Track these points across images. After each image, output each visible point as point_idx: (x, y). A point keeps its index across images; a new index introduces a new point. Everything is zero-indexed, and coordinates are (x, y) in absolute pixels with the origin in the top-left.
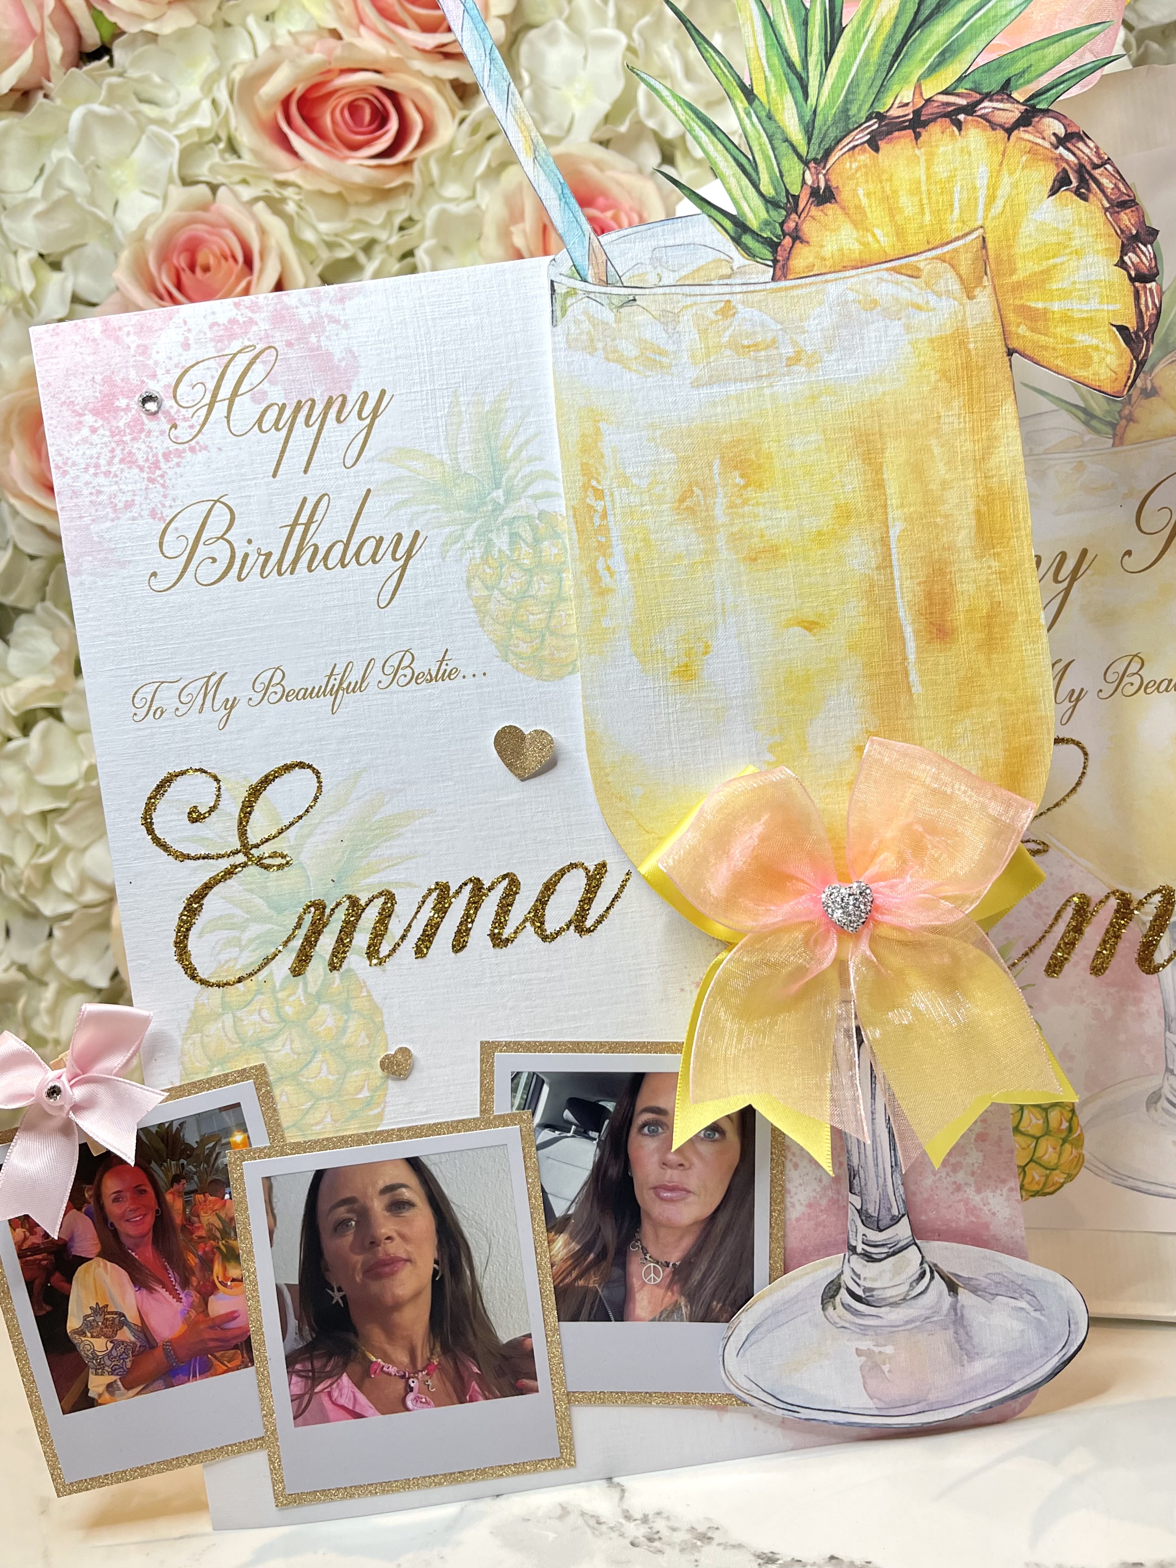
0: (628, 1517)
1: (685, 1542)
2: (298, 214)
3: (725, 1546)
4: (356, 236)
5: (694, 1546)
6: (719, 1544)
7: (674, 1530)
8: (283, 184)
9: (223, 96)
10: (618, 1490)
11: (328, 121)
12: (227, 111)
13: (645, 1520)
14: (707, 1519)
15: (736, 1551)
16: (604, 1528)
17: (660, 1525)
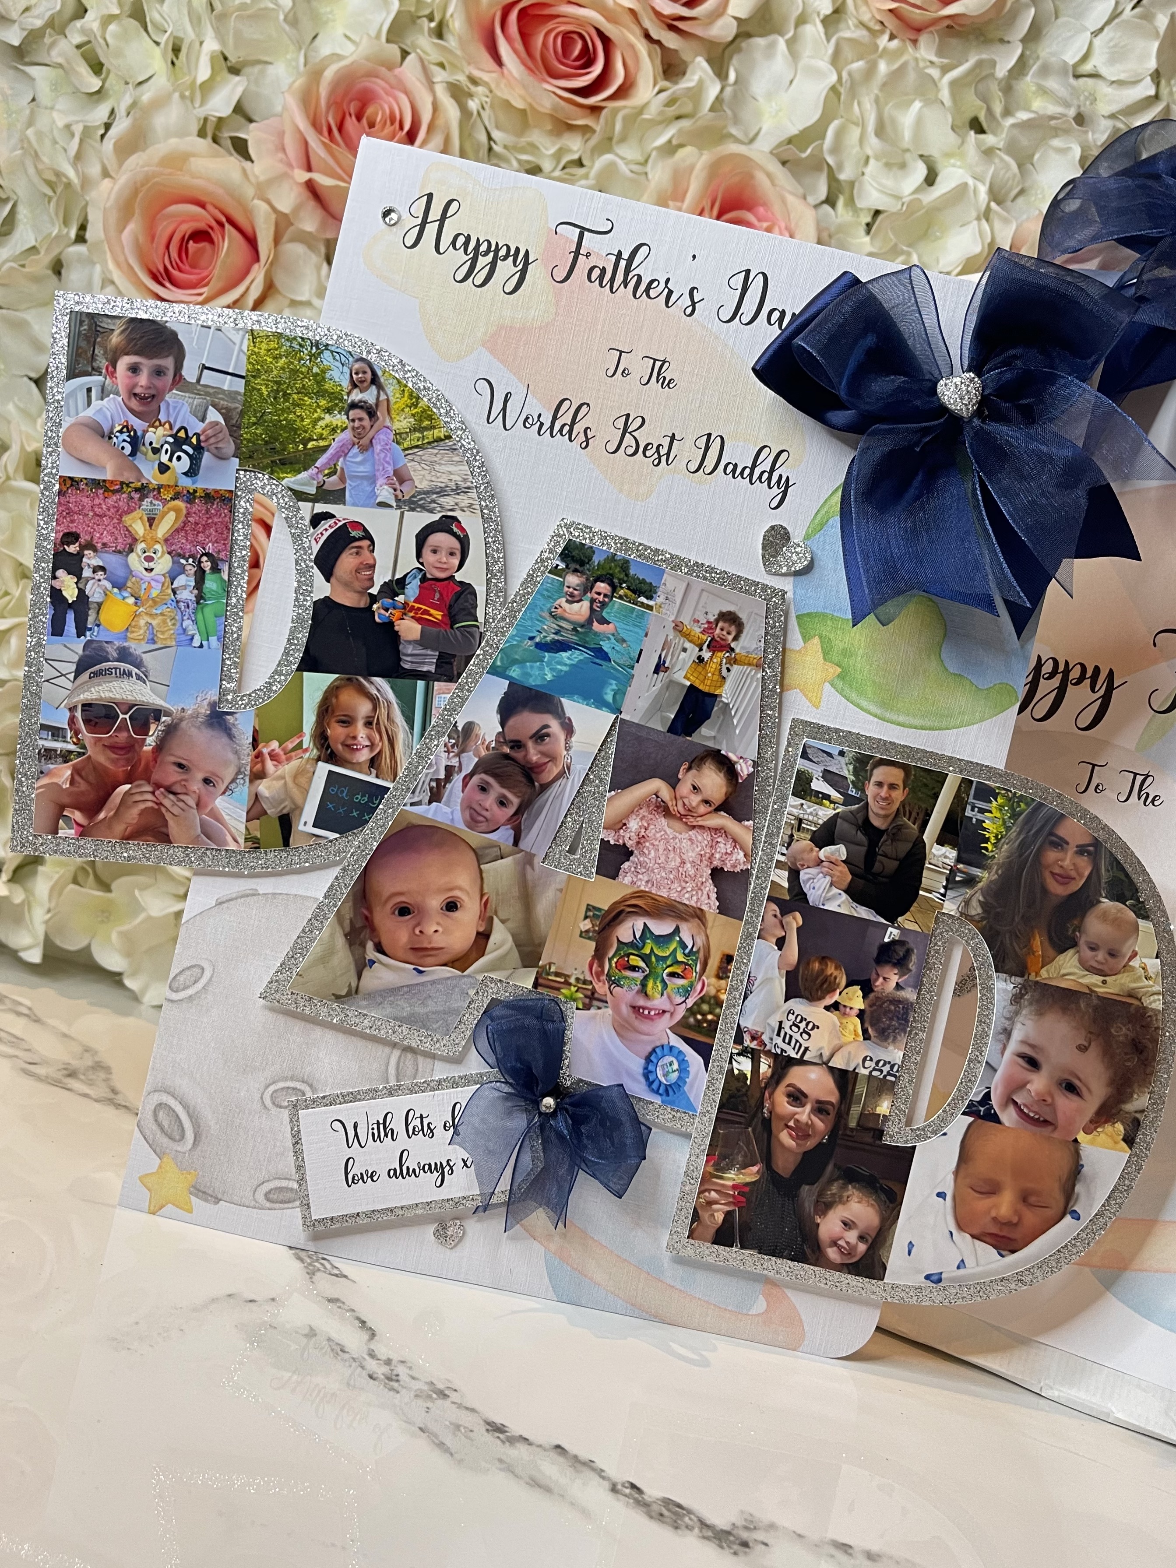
0: (372, 1355)
1: (421, 1391)
2: (479, 113)
3: (460, 1406)
4: (524, 157)
5: (430, 1397)
6: (453, 1403)
7: (413, 1378)
8: (474, 81)
10: (370, 1332)
13: (388, 1362)
14: (449, 1381)
15: (468, 1413)
16: (346, 1356)
17: (401, 1370)
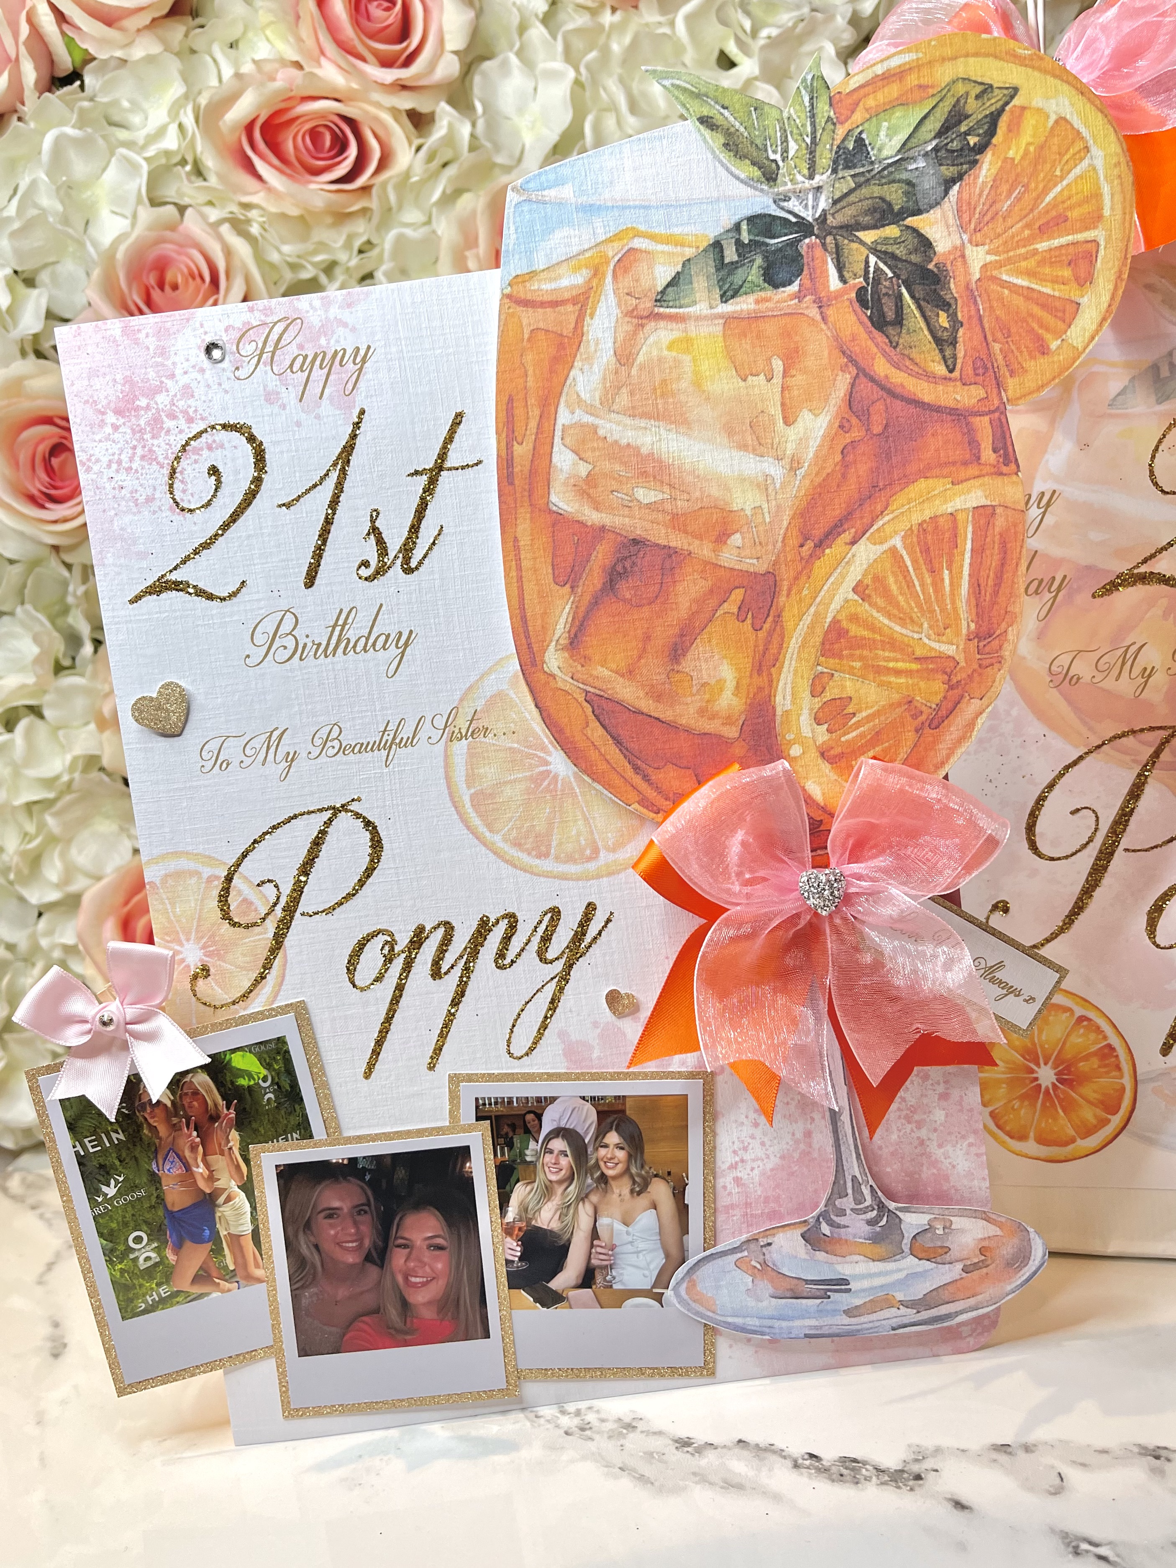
9: (188, 120)
11: (289, 147)
12: (194, 133)
